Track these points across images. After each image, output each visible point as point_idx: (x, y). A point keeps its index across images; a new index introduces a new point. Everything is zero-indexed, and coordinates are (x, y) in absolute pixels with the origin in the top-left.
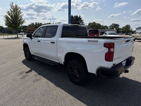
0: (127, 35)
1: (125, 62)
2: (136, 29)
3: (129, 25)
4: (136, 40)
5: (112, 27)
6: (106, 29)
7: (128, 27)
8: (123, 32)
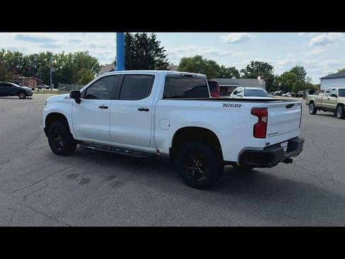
0: (297, 96)
1: (286, 144)
2: (322, 79)
3: (302, 68)
4: (318, 112)
5: (251, 70)
6: (234, 78)
7: (298, 73)
8: (285, 89)
